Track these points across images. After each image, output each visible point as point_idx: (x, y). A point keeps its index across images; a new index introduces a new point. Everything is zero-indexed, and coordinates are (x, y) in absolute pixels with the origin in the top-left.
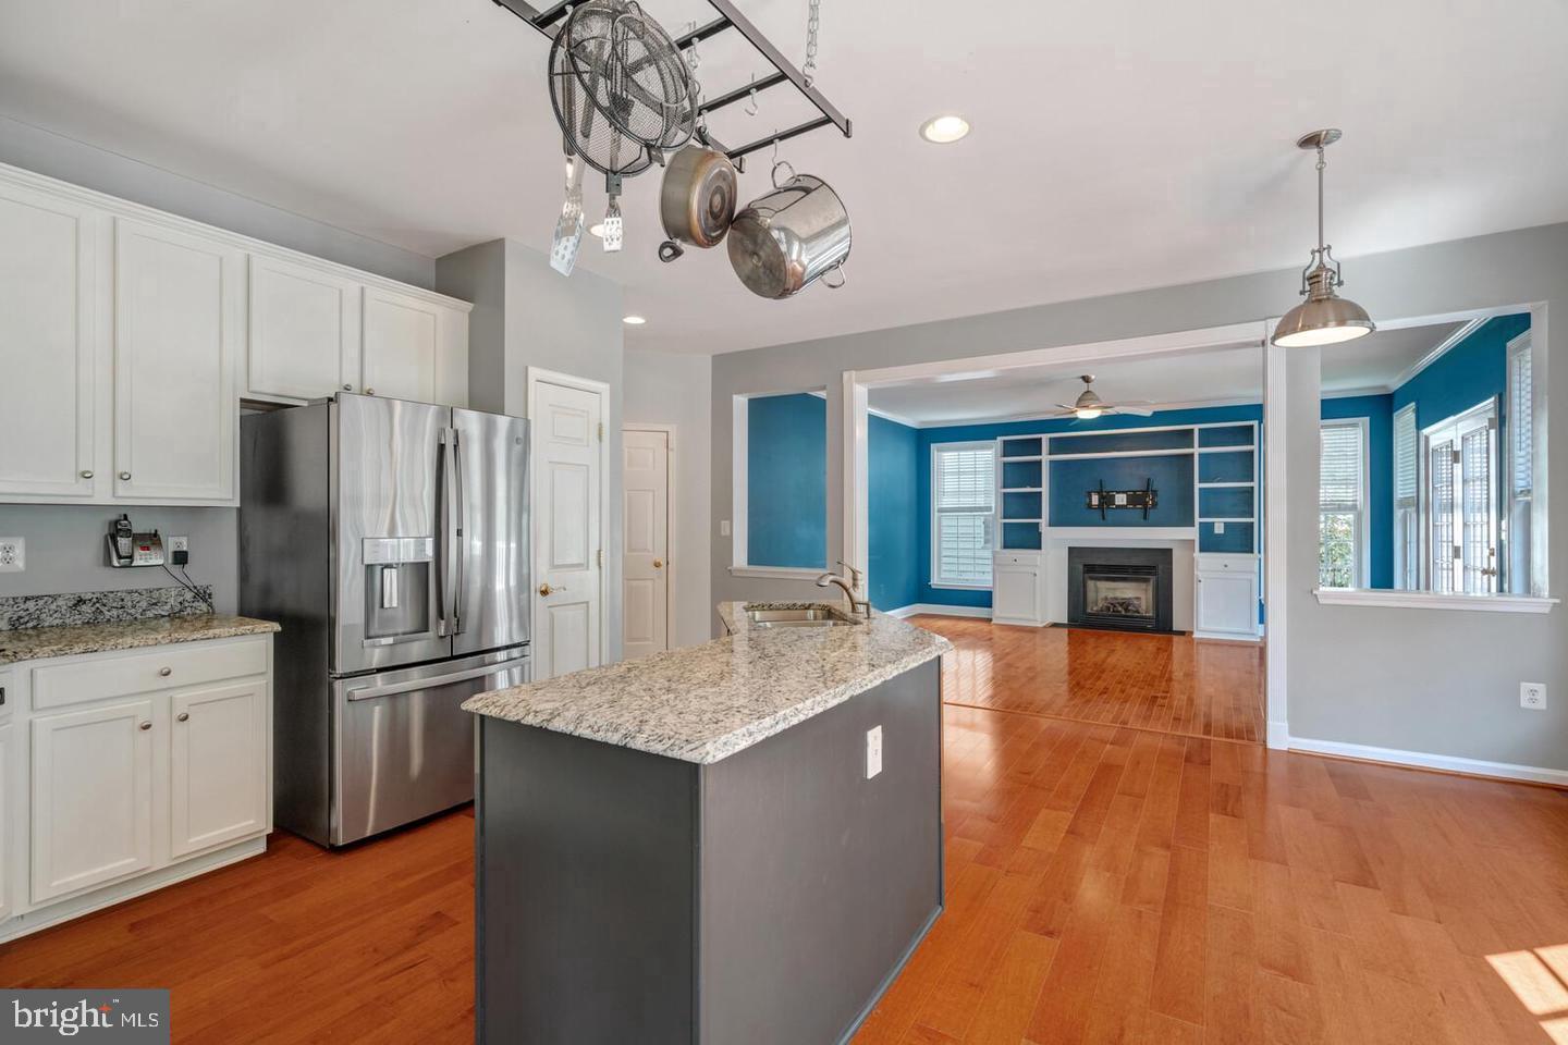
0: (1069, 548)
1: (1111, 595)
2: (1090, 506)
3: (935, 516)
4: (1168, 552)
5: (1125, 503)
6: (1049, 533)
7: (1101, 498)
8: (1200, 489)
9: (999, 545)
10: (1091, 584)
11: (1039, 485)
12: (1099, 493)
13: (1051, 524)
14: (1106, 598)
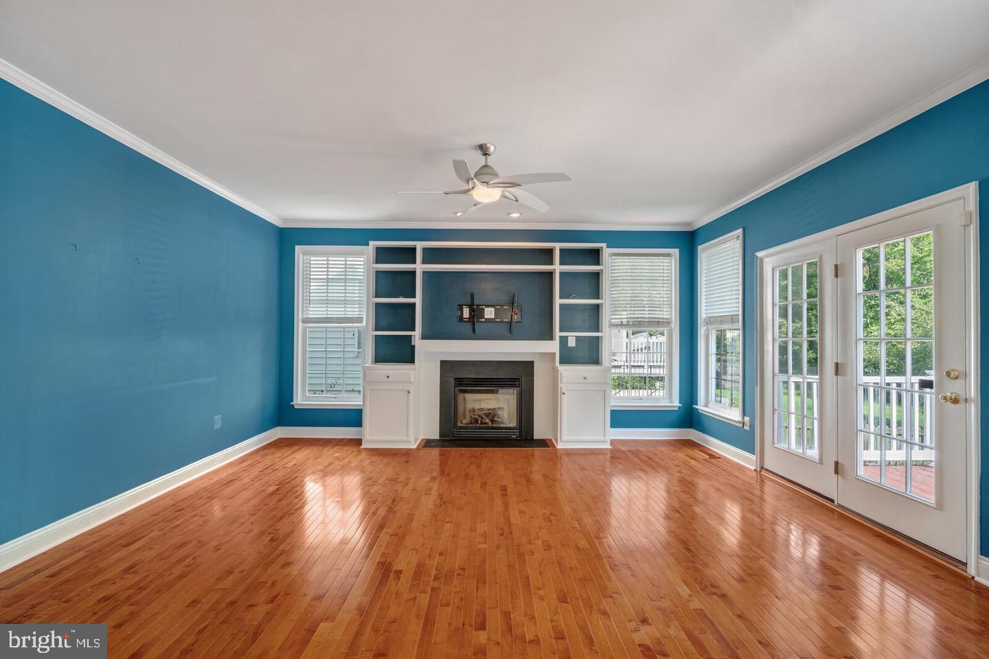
0: (442, 362)
1: (477, 406)
2: (461, 319)
3: (299, 327)
4: (530, 365)
5: (493, 317)
6: (422, 346)
7: (472, 311)
8: (561, 305)
9: (370, 360)
10: (461, 396)
11: (414, 296)
12: (471, 306)
13: (424, 337)
14: (473, 410)
